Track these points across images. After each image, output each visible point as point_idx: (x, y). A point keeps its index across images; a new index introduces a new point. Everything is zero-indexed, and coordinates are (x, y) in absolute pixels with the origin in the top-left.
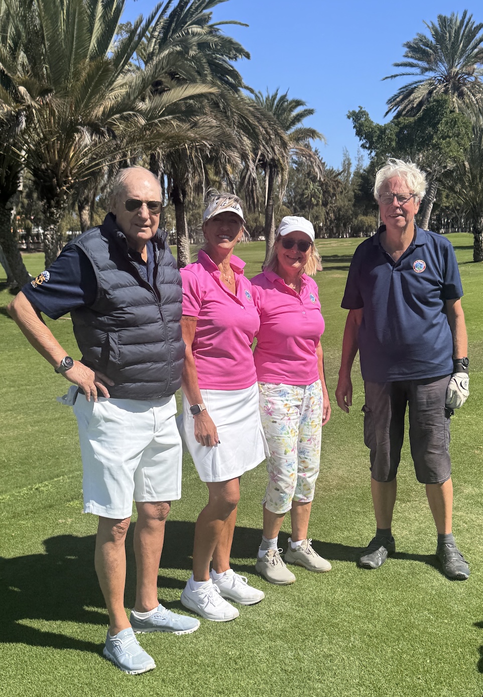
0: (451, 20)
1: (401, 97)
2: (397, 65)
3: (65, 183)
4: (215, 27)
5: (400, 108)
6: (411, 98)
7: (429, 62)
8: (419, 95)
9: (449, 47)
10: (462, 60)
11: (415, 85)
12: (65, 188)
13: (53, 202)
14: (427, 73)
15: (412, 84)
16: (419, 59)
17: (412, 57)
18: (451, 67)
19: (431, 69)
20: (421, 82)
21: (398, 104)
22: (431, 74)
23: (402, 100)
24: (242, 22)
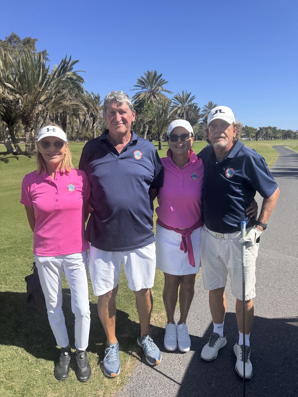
0: (151, 73)
1: (136, 96)
2: (135, 86)
3: (32, 120)
4: (76, 72)
5: (136, 100)
6: (139, 97)
7: (145, 86)
8: (142, 96)
9: (151, 81)
10: (155, 86)
11: (141, 93)
12: (32, 122)
13: (28, 126)
14: (144, 89)
15: (139, 92)
16: (142, 85)
17: (139, 84)
18: (152, 88)
19: (145, 88)
20: (142, 92)
21: (135, 99)
22: (145, 90)
23: (137, 97)
24: (84, 71)
